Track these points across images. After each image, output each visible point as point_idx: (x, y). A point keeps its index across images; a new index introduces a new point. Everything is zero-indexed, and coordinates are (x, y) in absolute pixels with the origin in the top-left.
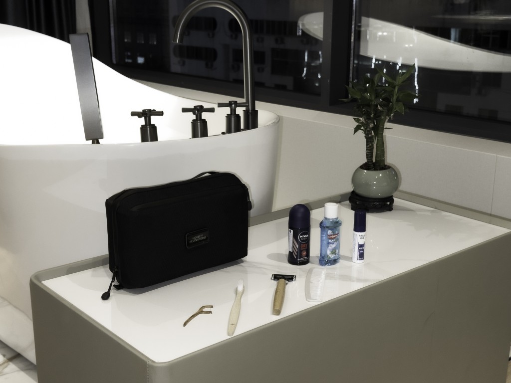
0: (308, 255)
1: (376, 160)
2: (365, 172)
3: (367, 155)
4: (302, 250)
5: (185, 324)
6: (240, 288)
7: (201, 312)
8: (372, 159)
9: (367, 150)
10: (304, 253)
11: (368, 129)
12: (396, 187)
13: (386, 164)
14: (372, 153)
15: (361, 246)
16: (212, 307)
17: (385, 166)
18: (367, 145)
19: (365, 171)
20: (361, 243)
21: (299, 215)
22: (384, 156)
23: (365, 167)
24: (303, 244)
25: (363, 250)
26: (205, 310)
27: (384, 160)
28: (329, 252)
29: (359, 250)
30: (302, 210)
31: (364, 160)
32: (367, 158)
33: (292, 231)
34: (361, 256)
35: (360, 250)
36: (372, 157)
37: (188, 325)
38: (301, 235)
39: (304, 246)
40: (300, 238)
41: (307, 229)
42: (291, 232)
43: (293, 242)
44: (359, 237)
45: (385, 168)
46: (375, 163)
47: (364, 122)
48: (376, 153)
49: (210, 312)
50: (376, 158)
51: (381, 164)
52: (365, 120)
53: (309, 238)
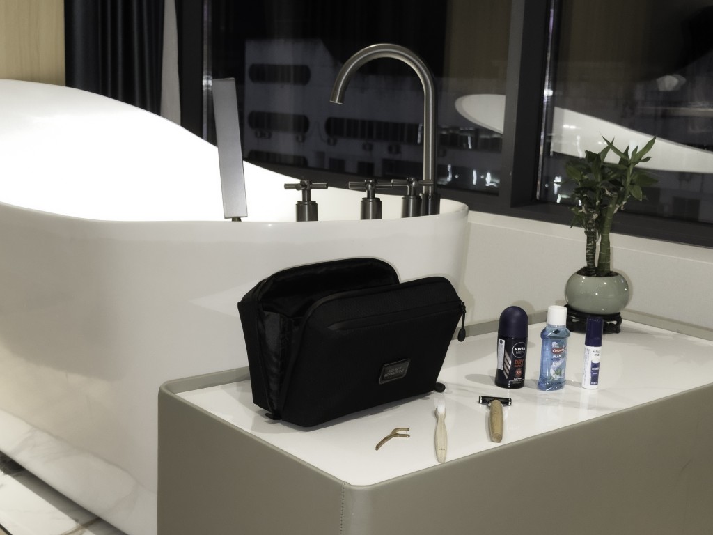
0: (523, 375)
1: (599, 263)
2: (583, 279)
3: (587, 256)
4: (517, 368)
5: (378, 447)
6: (441, 410)
7: (394, 434)
8: (594, 262)
9: (587, 249)
10: (519, 372)
11: (591, 222)
12: (625, 302)
13: (611, 270)
14: (594, 253)
15: (595, 365)
16: (408, 430)
17: (611, 272)
18: (588, 242)
20: (595, 362)
21: (513, 321)
22: (609, 260)
23: (585, 272)
24: (518, 359)
25: (597, 371)
26: (399, 432)
27: (609, 265)
29: (592, 371)
30: (517, 314)
31: (584, 264)
32: (587, 260)
33: (504, 341)
34: (595, 379)
35: (594, 371)
36: (594, 259)
37: (381, 448)
38: (516, 347)
39: (519, 362)
40: (515, 352)
41: (522, 340)
42: (501, 342)
43: (505, 356)
44: (593, 354)
45: (610, 274)
46: (598, 267)
47: (585, 212)
48: (600, 254)
49: (409, 436)
50: (599, 260)
51: (606, 270)
52: (586, 209)
53: (525, 352)
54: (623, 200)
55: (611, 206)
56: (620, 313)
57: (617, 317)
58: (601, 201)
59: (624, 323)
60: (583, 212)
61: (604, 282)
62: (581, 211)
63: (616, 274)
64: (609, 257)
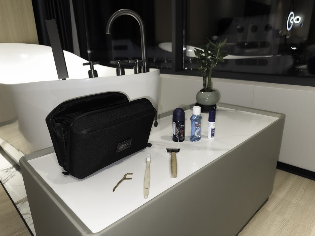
0: (184, 136)
1: (208, 87)
3: (204, 85)
5: (114, 190)
6: (149, 160)
7: (125, 178)
8: (206, 87)
9: (203, 82)
10: (182, 135)
11: (204, 72)
12: (218, 100)
13: (212, 89)
14: (206, 83)
15: (213, 130)
16: (132, 174)
17: (212, 90)
18: (204, 79)
19: (203, 93)
20: (213, 128)
21: (179, 114)
22: (211, 85)
23: (203, 90)
24: (181, 130)
25: (214, 132)
26: (127, 177)
27: (211, 87)
28: (196, 134)
30: (180, 111)
31: (202, 87)
32: (204, 86)
33: (175, 123)
34: (213, 135)
35: (213, 132)
36: (206, 86)
38: (180, 125)
39: (182, 131)
40: (180, 127)
41: (183, 121)
42: (174, 124)
43: (176, 129)
44: (212, 125)
45: (212, 91)
46: (207, 89)
47: (202, 68)
48: (208, 84)
49: (131, 178)
50: (208, 86)
51: (210, 89)
52: (202, 67)
53: (184, 126)
54: (216, 63)
55: (212, 65)
56: (215, 105)
57: (215, 106)
58: (208, 64)
59: (218, 107)
60: (201, 69)
61: (210, 94)
62: (200, 68)
63: (214, 91)
64: (211, 84)
